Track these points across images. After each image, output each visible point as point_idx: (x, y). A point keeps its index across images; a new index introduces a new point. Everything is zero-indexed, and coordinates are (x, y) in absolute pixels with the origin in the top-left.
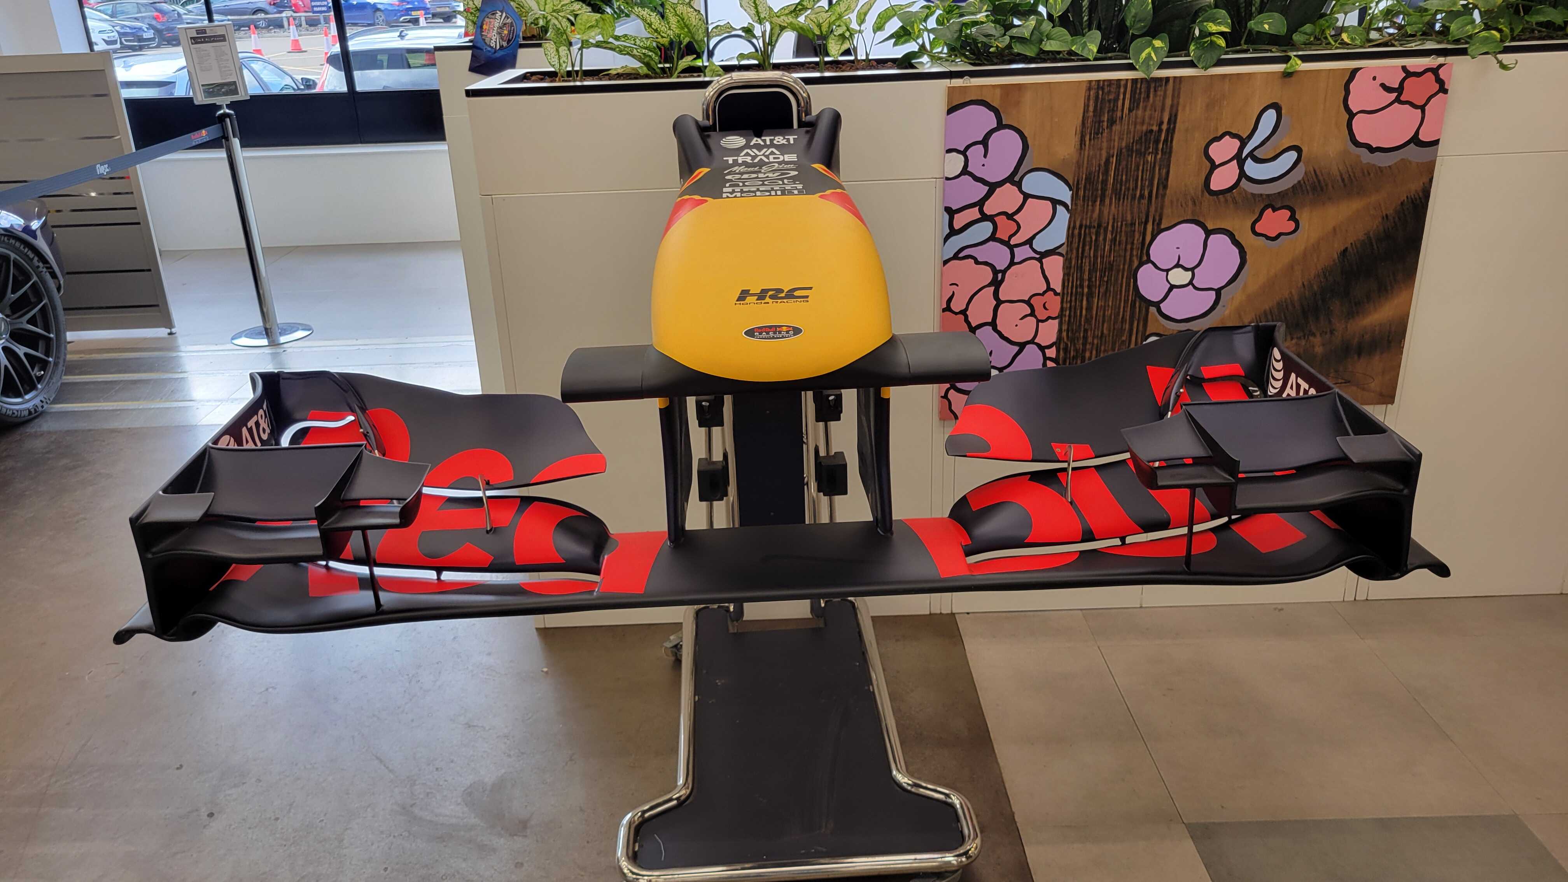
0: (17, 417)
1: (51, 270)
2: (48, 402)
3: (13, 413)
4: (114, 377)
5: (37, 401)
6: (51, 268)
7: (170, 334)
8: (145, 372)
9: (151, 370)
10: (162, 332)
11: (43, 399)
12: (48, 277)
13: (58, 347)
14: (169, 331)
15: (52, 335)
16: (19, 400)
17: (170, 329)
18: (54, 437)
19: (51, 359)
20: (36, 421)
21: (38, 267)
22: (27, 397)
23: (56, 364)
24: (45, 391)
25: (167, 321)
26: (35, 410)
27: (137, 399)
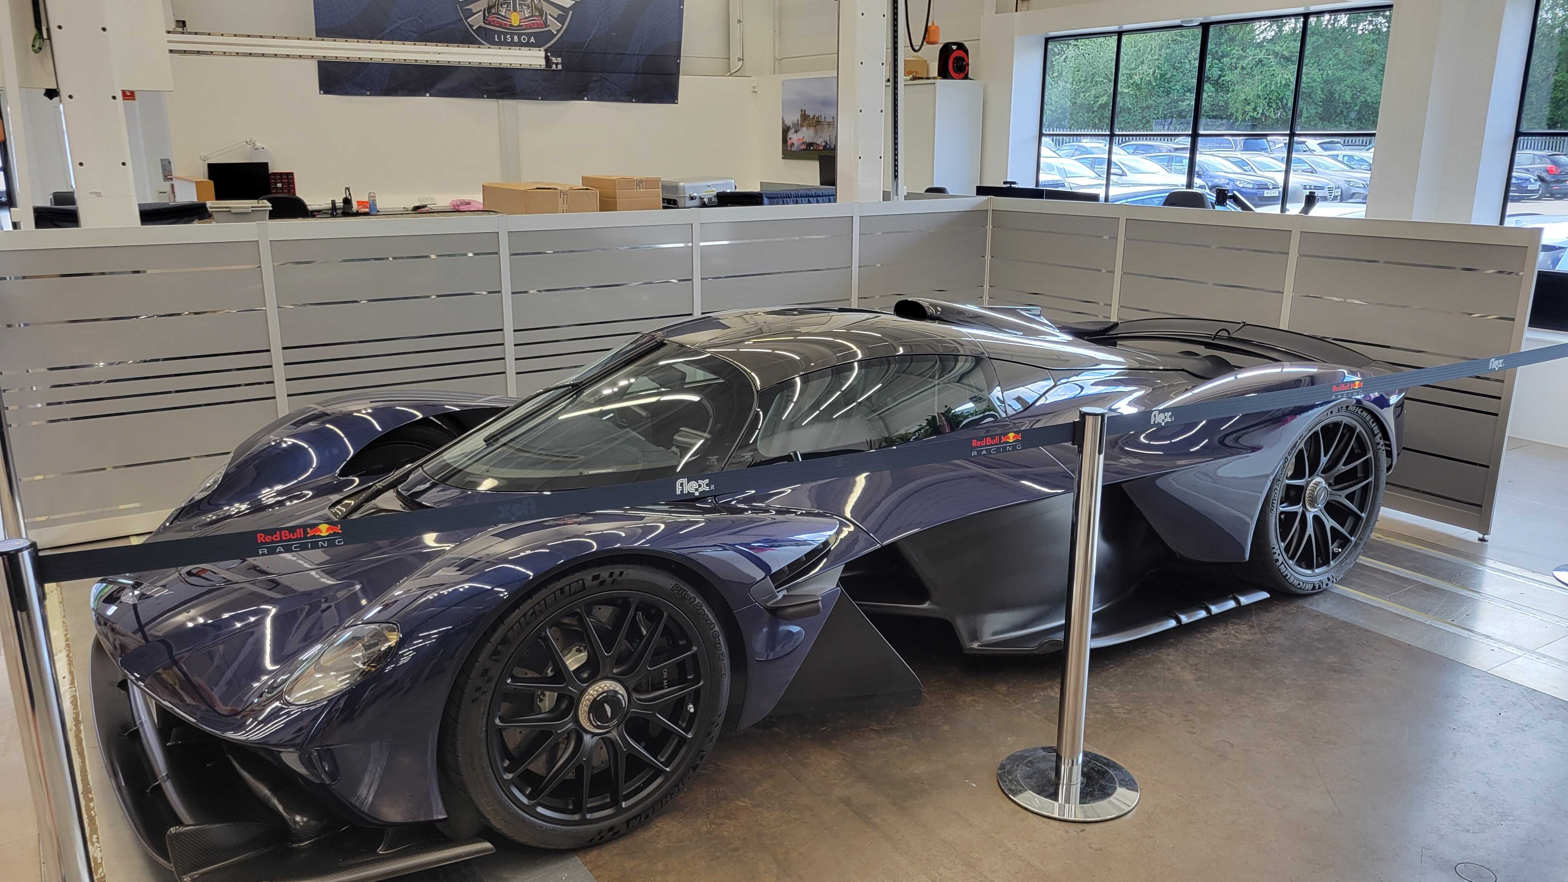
0: (1300, 588)
1: (1389, 449)
2: (1335, 581)
3: (1299, 584)
4: (1408, 574)
5: (1324, 578)
6: (1390, 446)
7: (1482, 540)
8: (1442, 578)
9: (1449, 579)
10: (1473, 535)
11: (1331, 578)
12: (1383, 455)
13: (1365, 528)
14: (1481, 536)
15: (1363, 515)
16: (1309, 572)
17: (1484, 535)
18: (1329, 624)
19: (1353, 538)
20: (1316, 597)
21: (1378, 444)
22: (1317, 571)
23: (1356, 545)
24: (1336, 569)
25: (1484, 526)
26: (1320, 586)
27: (1427, 612)
